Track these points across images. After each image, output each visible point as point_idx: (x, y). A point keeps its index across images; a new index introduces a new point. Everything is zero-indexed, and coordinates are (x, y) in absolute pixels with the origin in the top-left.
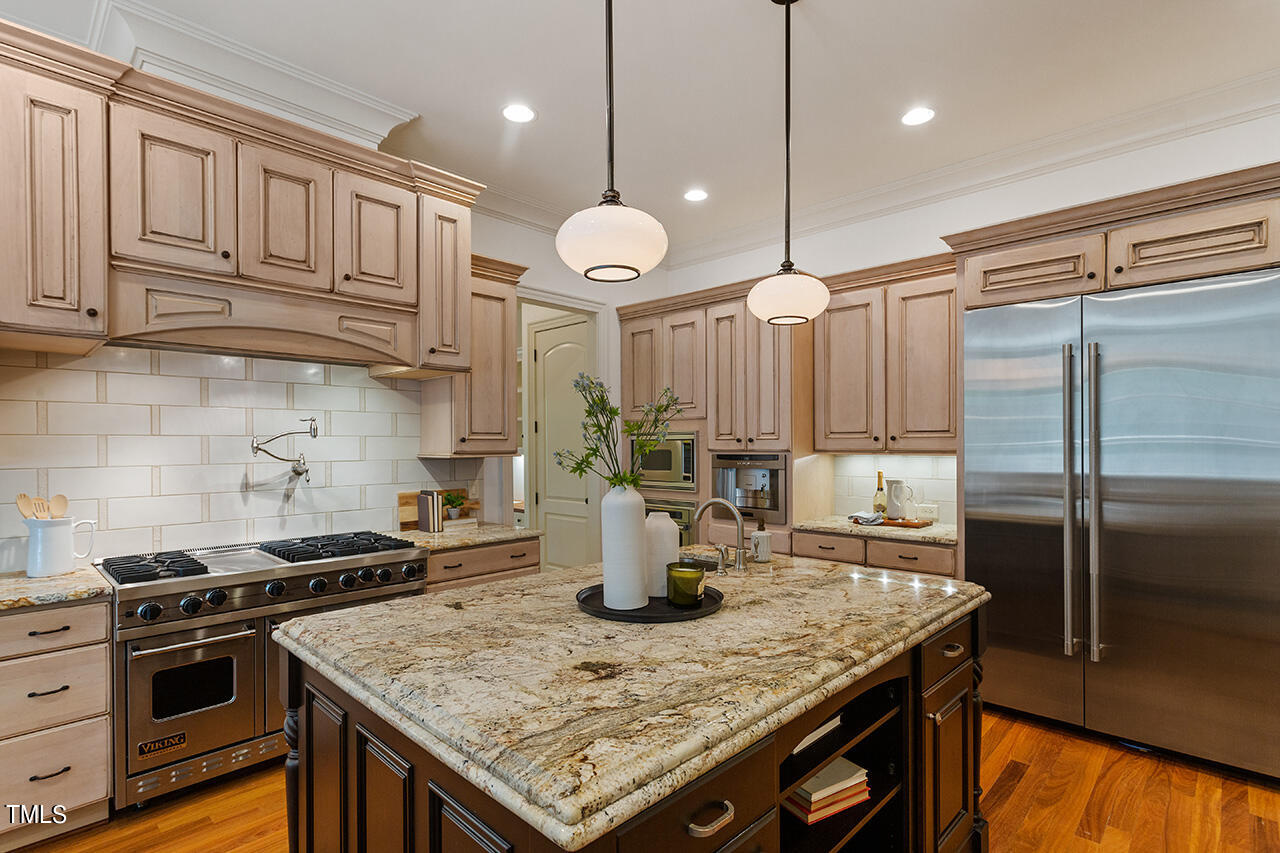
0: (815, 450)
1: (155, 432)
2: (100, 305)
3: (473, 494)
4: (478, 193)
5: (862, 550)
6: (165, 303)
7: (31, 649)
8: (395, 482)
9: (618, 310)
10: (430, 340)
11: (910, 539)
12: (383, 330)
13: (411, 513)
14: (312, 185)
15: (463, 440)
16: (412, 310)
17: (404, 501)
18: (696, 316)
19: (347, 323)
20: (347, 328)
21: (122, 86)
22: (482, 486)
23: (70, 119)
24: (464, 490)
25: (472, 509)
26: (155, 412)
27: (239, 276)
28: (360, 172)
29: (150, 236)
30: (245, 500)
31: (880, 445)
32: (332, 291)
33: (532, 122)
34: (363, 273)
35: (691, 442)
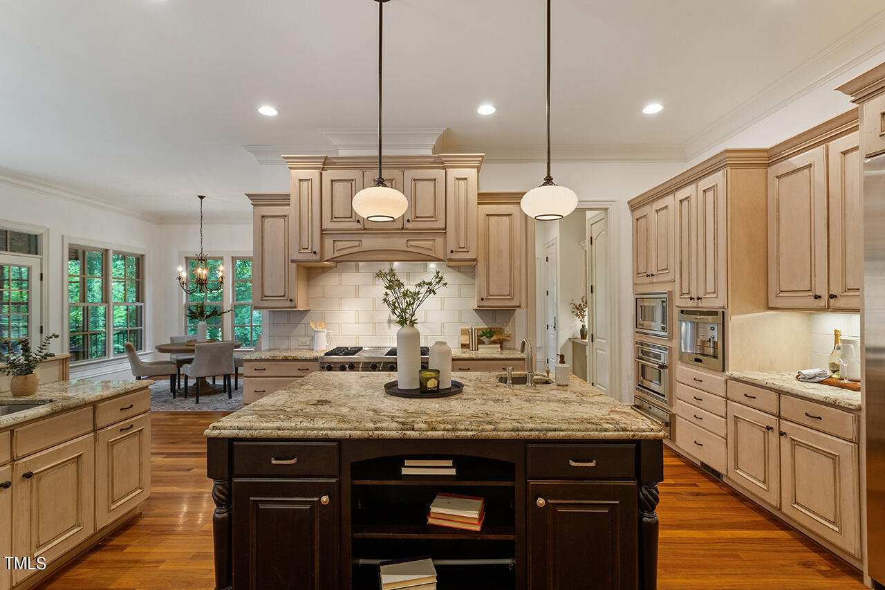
0: (770, 309)
1: (357, 296)
2: (317, 249)
3: (507, 330)
4: (480, 159)
5: (776, 403)
6: (340, 245)
7: (298, 375)
8: (460, 322)
9: (628, 203)
10: (451, 246)
11: (814, 397)
12: (428, 244)
13: (465, 340)
14: (394, 181)
15: (482, 299)
16: (443, 232)
17: (464, 332)
18: (668, 200)
19: (411, 243)
20: (411, 246)
21: (326, 164)
22: (514, 326)
23: (310, 182)
24: (501, 328)
25: (505, 340)
26: (357, 288)
27: (365, 229)
28: (416, 168)
29: (334, 220)
30: (389, 327)
31: (822, 303)
32: (402, 229)
33: (495, 113)
34: (417, 217)
35: (665, 300)
